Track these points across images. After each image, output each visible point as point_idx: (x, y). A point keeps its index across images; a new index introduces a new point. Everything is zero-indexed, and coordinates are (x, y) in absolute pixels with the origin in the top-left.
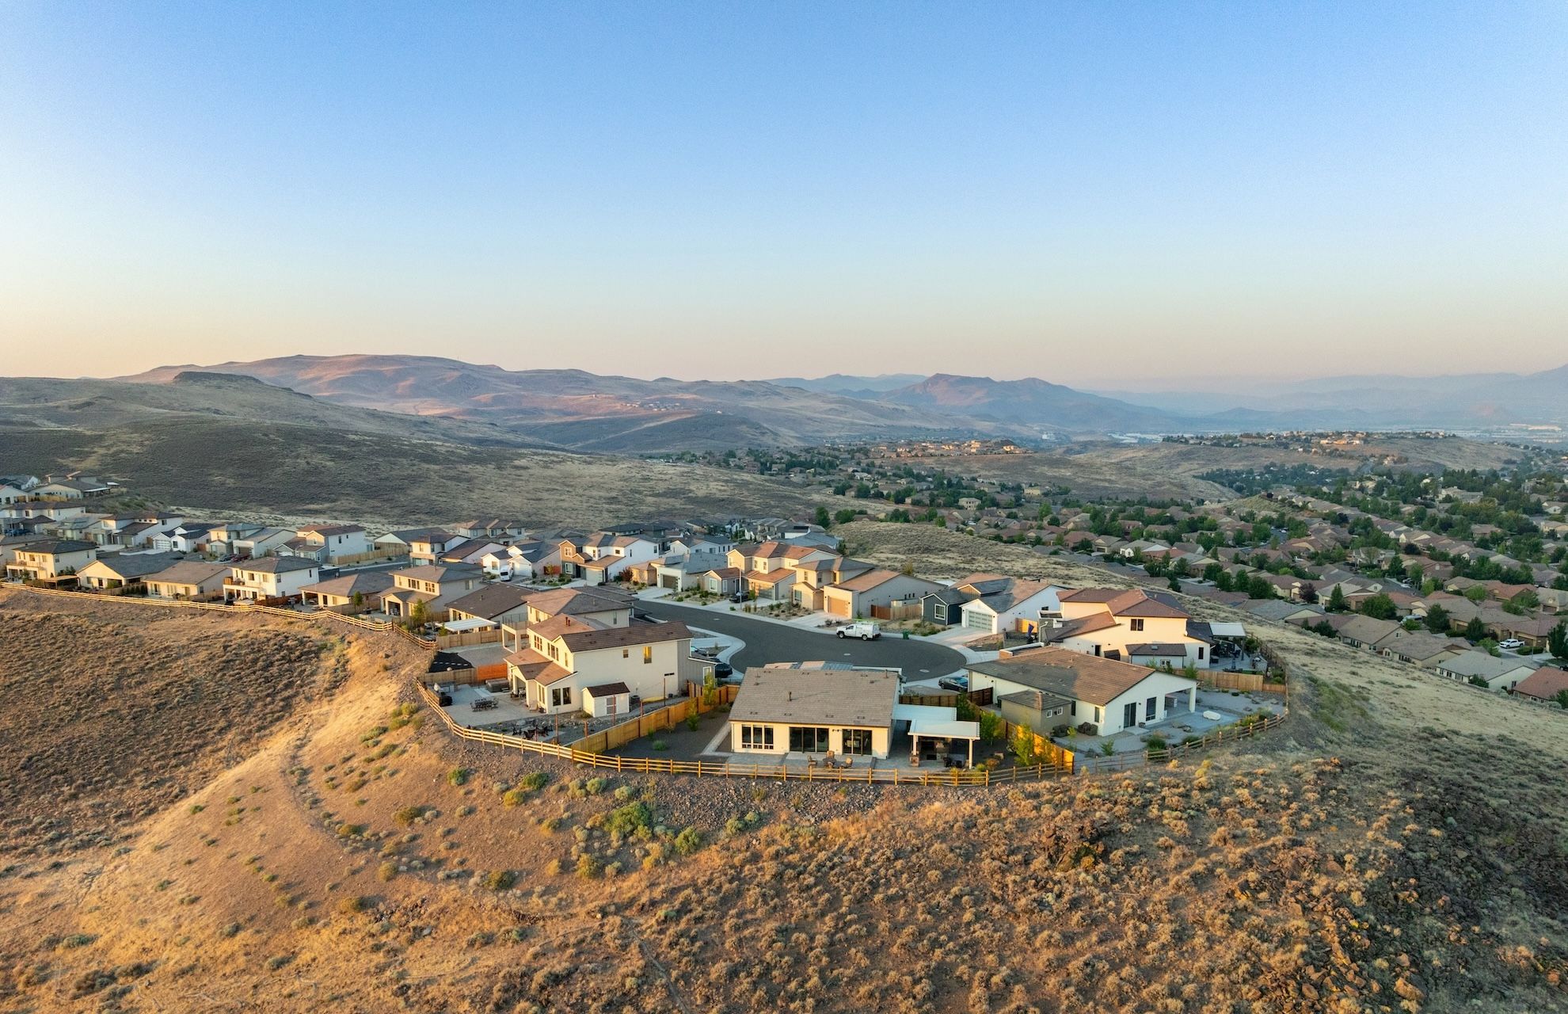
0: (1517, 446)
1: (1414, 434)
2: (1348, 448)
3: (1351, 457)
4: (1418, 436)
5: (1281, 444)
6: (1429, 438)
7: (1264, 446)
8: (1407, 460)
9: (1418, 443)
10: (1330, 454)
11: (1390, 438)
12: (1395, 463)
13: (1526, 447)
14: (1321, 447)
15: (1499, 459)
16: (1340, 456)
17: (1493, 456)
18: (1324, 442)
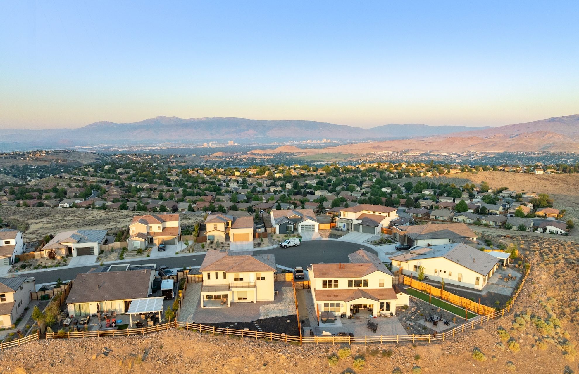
0: (96, 154)
1: (62, 151)
2: (41, 157)
3: (45, 161)
4: (65, 152)
5: (12, 157)
6: (67, 152)
7: (5, 158)
8: (67, 160)
9: (65, 154)
10: (36, 159)
11: (56, 152)
12: (63, 162)
13: (99, 154)
14: (30, 157)
15: (93, 158)
16: (40, 160)
17: (91, 157)
18: (31, 155)
